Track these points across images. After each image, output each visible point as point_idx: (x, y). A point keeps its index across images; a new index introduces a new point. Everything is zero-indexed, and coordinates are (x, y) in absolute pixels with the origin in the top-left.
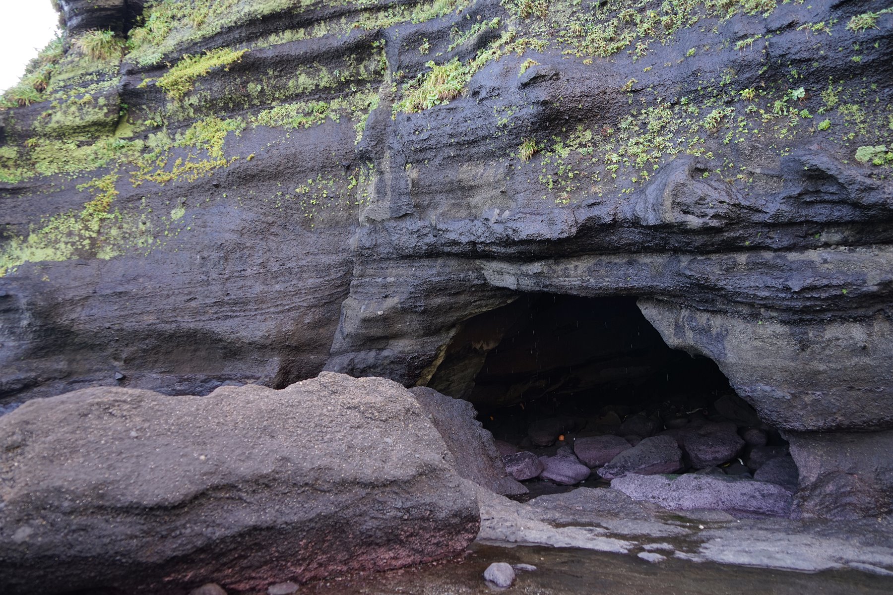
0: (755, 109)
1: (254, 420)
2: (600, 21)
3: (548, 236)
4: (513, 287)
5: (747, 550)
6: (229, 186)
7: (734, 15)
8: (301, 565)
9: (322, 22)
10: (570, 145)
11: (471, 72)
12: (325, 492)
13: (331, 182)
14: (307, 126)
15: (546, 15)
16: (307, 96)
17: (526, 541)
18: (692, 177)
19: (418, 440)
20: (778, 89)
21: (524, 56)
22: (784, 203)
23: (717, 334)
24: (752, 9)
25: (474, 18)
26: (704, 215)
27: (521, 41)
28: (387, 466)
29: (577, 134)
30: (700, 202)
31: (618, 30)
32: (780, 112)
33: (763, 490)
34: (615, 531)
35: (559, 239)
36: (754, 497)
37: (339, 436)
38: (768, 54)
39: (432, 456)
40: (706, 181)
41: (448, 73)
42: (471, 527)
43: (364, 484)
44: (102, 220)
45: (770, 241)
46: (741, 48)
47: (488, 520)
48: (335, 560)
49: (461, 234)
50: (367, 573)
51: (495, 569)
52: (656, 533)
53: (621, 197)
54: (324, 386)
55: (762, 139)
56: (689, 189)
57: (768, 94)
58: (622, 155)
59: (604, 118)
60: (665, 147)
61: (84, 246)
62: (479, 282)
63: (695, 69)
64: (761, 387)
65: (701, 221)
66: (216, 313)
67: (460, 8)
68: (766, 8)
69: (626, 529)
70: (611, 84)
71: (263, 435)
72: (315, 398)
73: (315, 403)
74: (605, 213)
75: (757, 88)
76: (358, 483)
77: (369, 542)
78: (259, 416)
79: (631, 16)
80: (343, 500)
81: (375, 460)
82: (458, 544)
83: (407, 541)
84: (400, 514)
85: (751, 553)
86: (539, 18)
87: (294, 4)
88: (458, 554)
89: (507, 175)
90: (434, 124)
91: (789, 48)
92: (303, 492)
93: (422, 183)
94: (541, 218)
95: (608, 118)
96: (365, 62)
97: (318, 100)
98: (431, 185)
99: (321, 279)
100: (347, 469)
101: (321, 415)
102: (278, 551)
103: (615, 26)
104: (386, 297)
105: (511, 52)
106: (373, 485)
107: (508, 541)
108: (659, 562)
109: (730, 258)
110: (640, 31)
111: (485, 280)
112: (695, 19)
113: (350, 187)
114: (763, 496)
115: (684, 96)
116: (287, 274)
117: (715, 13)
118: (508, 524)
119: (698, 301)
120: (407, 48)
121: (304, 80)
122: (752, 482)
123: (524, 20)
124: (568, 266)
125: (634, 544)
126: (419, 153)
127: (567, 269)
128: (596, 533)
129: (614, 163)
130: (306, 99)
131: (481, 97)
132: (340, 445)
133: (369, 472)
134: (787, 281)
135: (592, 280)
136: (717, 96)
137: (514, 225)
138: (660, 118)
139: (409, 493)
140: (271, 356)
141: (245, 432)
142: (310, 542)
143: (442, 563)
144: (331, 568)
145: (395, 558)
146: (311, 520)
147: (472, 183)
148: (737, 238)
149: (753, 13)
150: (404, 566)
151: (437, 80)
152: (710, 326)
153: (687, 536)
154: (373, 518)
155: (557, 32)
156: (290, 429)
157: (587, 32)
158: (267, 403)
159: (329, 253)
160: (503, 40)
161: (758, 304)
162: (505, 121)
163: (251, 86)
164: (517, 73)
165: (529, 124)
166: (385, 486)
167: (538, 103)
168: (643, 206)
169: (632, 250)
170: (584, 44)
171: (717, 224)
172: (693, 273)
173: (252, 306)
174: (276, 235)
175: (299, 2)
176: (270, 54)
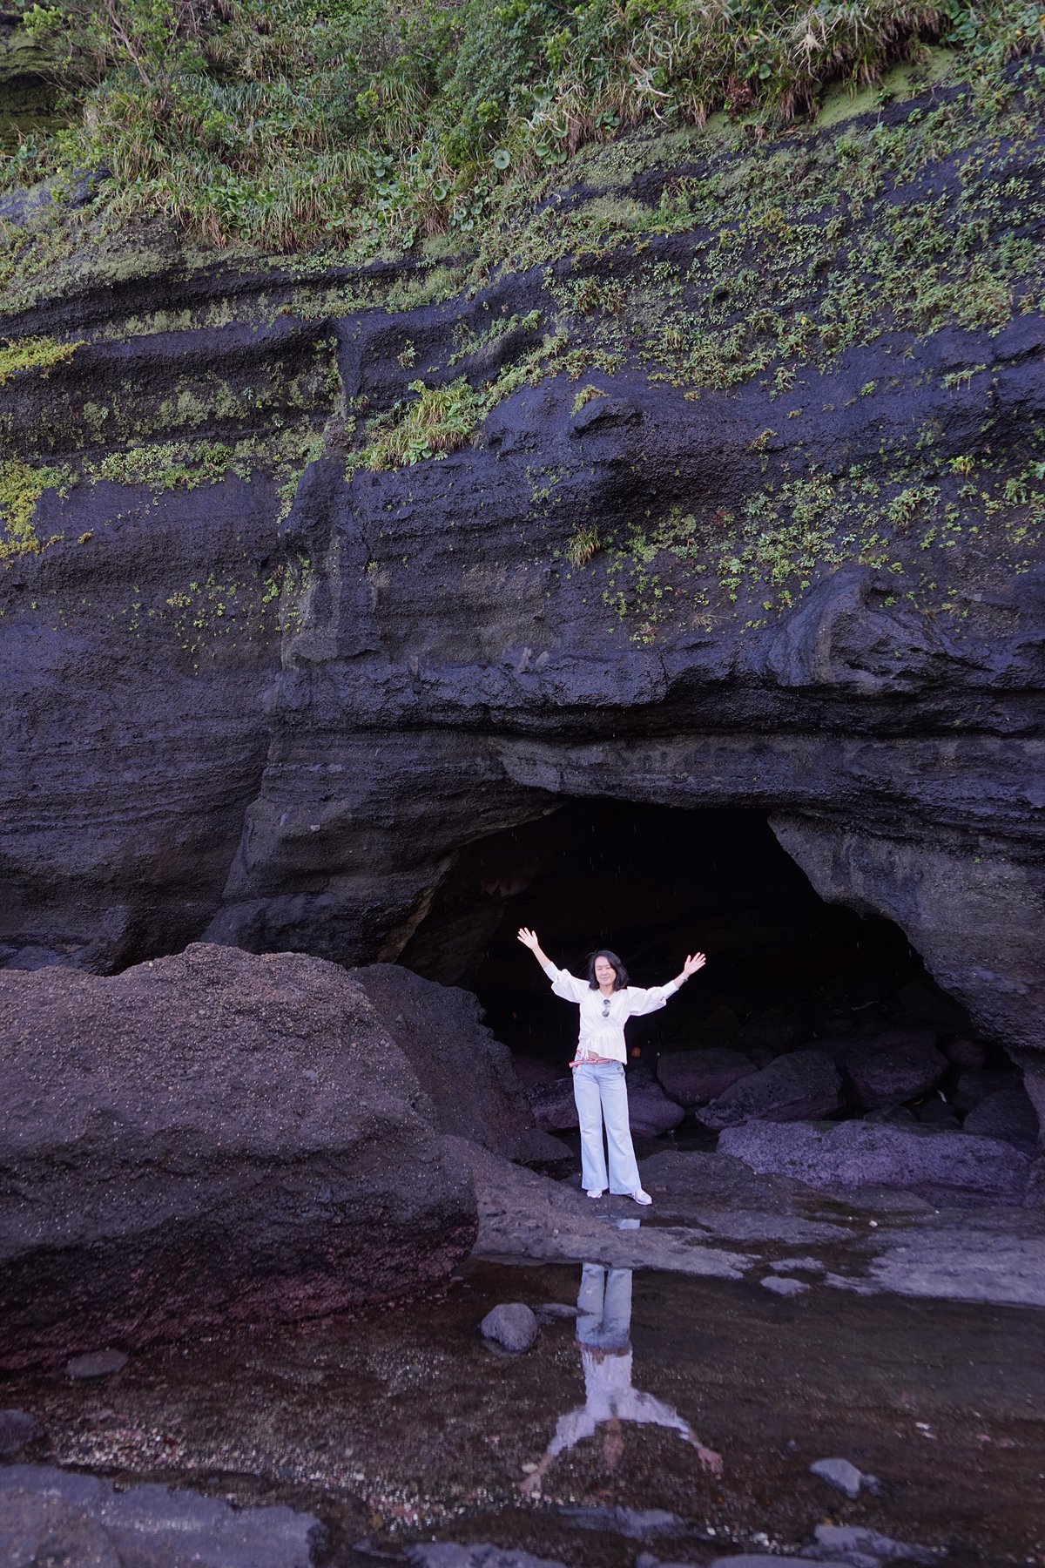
0: (974, 491)
1: (52, 1036)
2: (715, 327)
3: (616, 700)
4: (554, 788)
5: (951, 1269)
6: (43, 590)
7: (941, 330)
8: (132, 1317)
9: (225, 300)
10: (658, 541)
11: (488, 404)
12: (184, 1175)
13: (233, 589)
14: (190, 486)
15: (621, 311)
16: (192, 432)
17: (562, 1256)
18: (867, 604)
19: (368, 1072)
20: (1012, 459)
21: (582, 381)
22: (1020, 654)
23: (906, 878)
24: (971, 321)
25: (496, 310)
26: (885, 672)
27: (577, 353)
28: (306, 1125)
29: (671, 521)
30: (880, 647)
31: (746, 344)
32: (1015, 500)
33: (979, 1150)
34: (723, 1235)
35: (636, 705)
36: (963, 1162)
37: (216, 1066)
38: (996, 399)
39: (390, 1103)
40: (889, 612)
41: (448, 404)
42: (460, 1234)
43: (259, 1158)
45: (995, 720)
46: (953, 386)
47: (495, 1215)
48: (200, 1303)
49: (463, 691)
50: (261, 1327)
51: (501, 1316)
52: (794, 1239)
53: (745, 634)
54: (196, 971)
55: (985, 543)
56: (860, 624)
57: (995, 466)
58: (747, 562)
59: (717, 495)
60: (822, 550)
62: (493, 777)
63: (874, 418)
64: (977, 972)
65: (880, 681)
66: (11, 821)
67: (473, 290)
68: (994, 321)
69: (742, 1230)
70: (732, 436)
71: (68, 1067)
72: (176, 994)
73: (175, 1003)
74: (715, 663)
75: (978, 456)
76: (249, 1157)
77: (267, 1268)
78: (63, 1030)
79: (767, 320)
80: (219, 1191)
81: (284, 1112)
82: (437, 1266)
83: (338, 1264)
84: (326, 1215)
85: (958, 1275)
86: (609, 315)
87: (174, 265)
88: (434, 1285)
89: (546, 588)
90: (420, 492)
91: (1032, 390)
92: (141, 1176)
93: (396, 597)
94: (605, 667)
95: (725, 495)
96: (299, 377)
97: (213, 440)
98: (412, 601)
99: (210, 764)
100: (228, 1131)
101: (185, 1025)
102: (87, 1293)
103: (741, 337)
104: (327, 799)
105: (559, 372)
106: (276, 1161)
107: (530, 1256)
108: (797, 1296)
109: (928, 747)
110: (784, 346)
111: (505, 773)
112: (876, 332)
113: (266, 599)
114: (979, 1160)
115: (856, 464)
116: (146, 753)
117: (909, 324)
118: (531, 1223)
119: (872, 821)
120: (376, 355)
121: (187, 403)
122: (961, 1136)
123: (583, 316)
124: (651, 753)
125: (755, 1261)
126: (391, 544)
127: (648, 758)
128: (688, 1238)
129: (735, 575)
130: (191, 437)
131: (504, 449)
132: (218, 1085)
133: (270, 1135)
134: (1024, 790)
135: (691, 779)
136: (911, 465)
137: (559, 679)
138: (814, 499)
139: (344, 1174)
140: (112, 903)
141: (31, 1061)
142: (151, 1273)
143: (405, 1304)
144: (192, 1319)
145: (315, 1297)
146: (153, 1232)
147: (485, 601)
148: (941, 713)
149: (972, 327)
150: (334, 1311)
151: (427, 415)
152: (892, 864)
153: (847, 1242)
154: (275, 1223)
155: (640, 342)
156: (123, 1054)
157: (691, 345)
158: (81, 1004)
159: (225, 716)
160: (546, 351)
161: (974, 829)
162: (545, 492)
163: (90, 408)
164: (568, 409)
165: (587, 501)
166: (299, 1161)
167: (603, 463)
168: (782, 652)
169: (763, 728)
170: (686, 364)
171: (907, 688)
172: (866, 772)
173: (79, 810)
174: (129, 681)
175: (183, 261)
176: (127, 352)
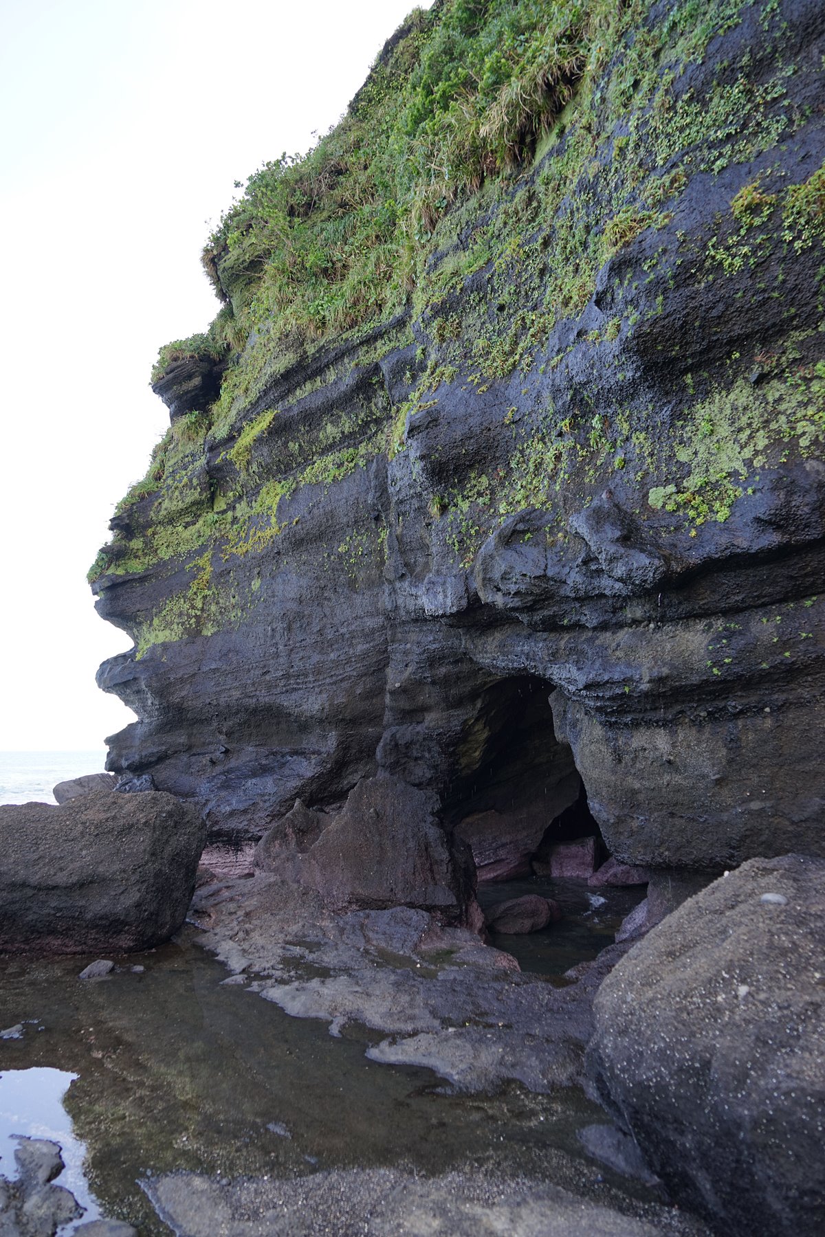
0: (572, 445)
2: (504, 330)
3: (442, 612)
6: (286, 554)
9: (331, 366)
10: (469, 497)
13: (365, 537)
14: (340, 478)
15: (458, 334)
16: (338, 445)
18: (507, 543)
22: (579, 572)
26: (508, 593)
27: (439, 371)
28: (59, 875)
29: (473, 482)
30: (506, 576)
31: (517, 339)
35: (452, 614)
38: (568, 376)
39: (110, 868)
44: (205, 597)
45: (584, 618)
46: (553, 369)
55: (572, 486)
56: (497, 560)
57: (587, 421)
59: (495, 459)
61: (191, 625)
65: (505, 600)
66: (285, 686)
70: (496, 416)
75: (575, 416)
76: (28, 885)
79: (523, 319)
86: (451, 339)
87: (302, 356)
94: (438, 589)
95: (499, 458)
96: (373, 400)
97: (348, 447)
98: (411, 541)
99: (368, 645)
100: (22, 875)
103: (514, 334)
104: (406, 666)
109: (554, 640)
113: (379, 541)
116: (340, 641)
120: (394, 380)
121: (330, 431)
123: (441, 344)
130: (338, 449)
135: (500, 658)
136: (556, 426)
139: (68, 896)
140: (330, 731)
148: (554, 616)
155: (469, 353)
157: (493, 347)
159: (372, 615)
160: (428, 372)
163: (291, 444)
170: (487, 364)
171: (517, 605)
173: (311, 678)
174: (329, 600)
175: (305, 352)
176: (295, 411)
